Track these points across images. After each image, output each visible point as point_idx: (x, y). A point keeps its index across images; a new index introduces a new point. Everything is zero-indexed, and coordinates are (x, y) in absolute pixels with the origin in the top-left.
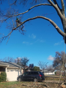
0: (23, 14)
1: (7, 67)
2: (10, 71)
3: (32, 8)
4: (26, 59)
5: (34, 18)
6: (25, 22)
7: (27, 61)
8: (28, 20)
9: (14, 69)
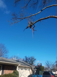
0: (35, 15)
1: (19, 66)
2: (20, 69)
3: (44, 9)
4: (33, 58)
5: (46, 17)
6: (36, 22)
7: (34, 61)
8: (40, 20)
9: (24, 67)
